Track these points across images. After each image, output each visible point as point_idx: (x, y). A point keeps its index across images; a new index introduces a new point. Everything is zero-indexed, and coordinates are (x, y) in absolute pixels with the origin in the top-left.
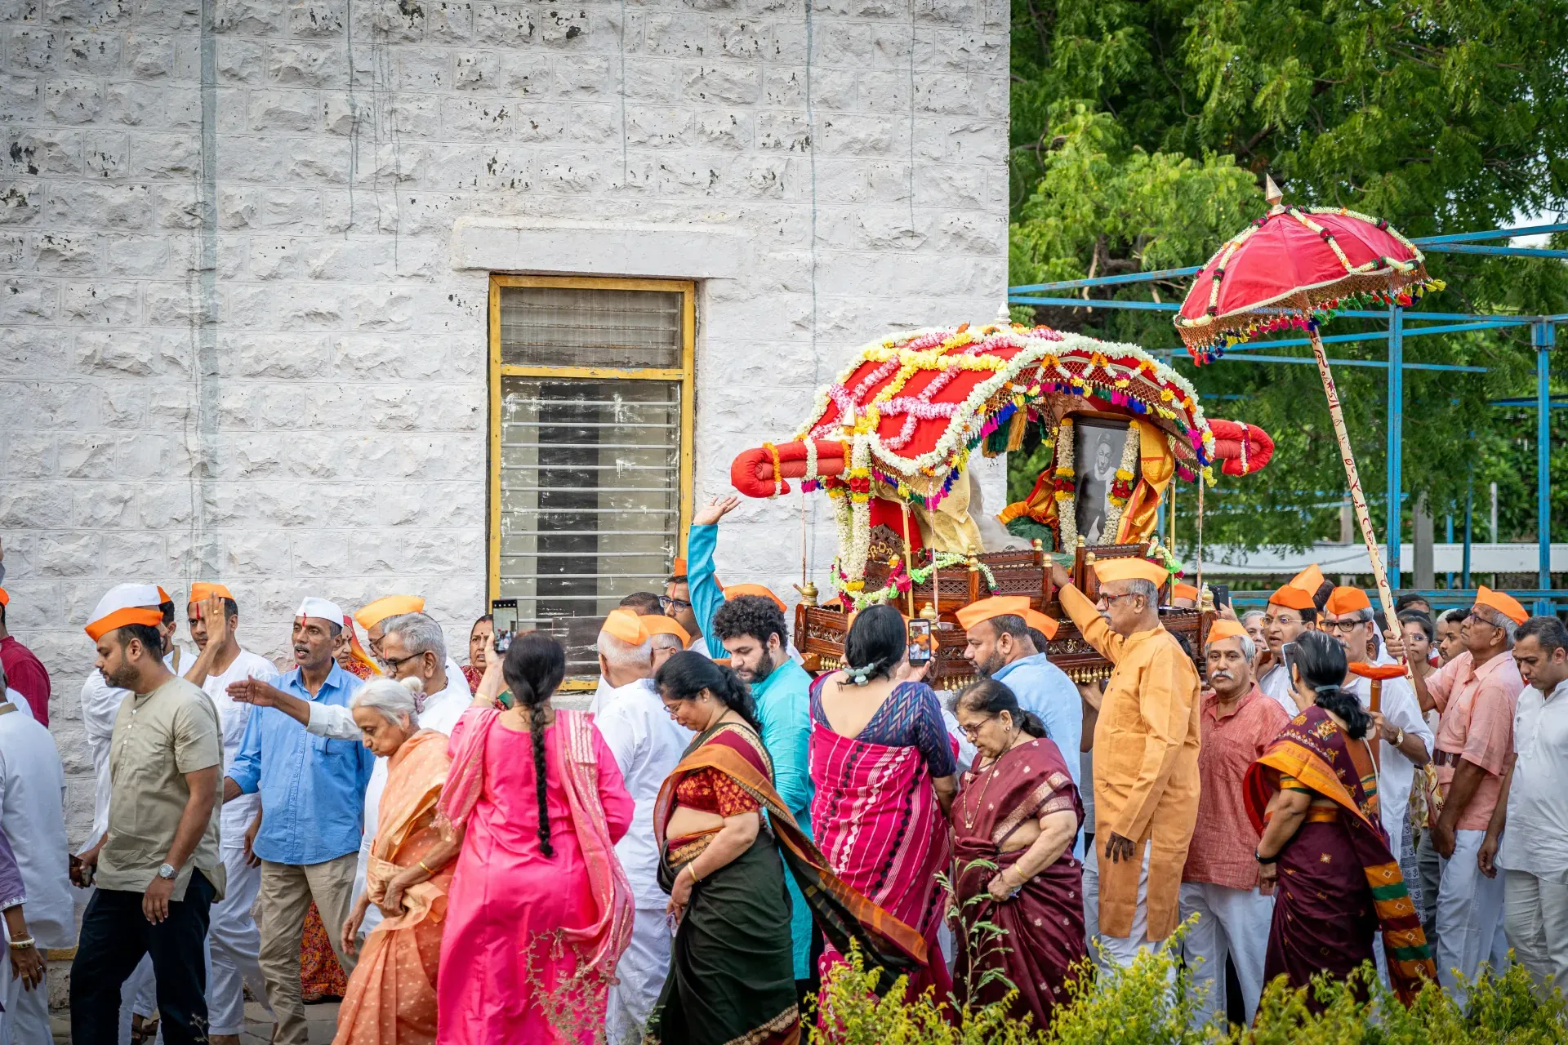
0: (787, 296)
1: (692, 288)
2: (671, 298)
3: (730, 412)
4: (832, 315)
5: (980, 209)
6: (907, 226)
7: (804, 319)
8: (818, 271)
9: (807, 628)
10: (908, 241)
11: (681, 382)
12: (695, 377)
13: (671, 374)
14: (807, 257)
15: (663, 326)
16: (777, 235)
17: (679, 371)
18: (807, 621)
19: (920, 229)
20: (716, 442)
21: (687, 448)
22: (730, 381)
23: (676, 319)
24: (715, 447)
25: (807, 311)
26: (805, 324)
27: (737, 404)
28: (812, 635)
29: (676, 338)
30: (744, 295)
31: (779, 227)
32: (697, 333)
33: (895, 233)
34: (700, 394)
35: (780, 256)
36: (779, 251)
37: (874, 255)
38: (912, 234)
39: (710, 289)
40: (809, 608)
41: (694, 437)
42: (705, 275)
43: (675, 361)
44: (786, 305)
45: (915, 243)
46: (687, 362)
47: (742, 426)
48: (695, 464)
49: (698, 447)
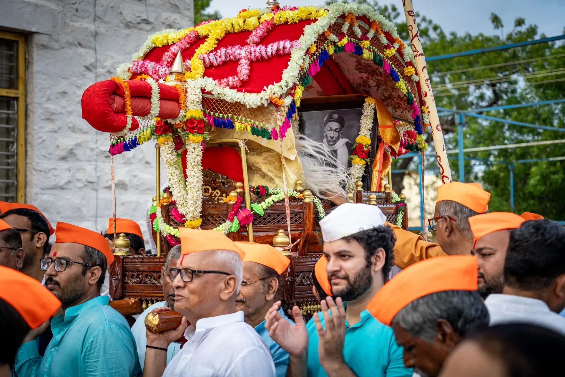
0: (81, 50)
1: (23, 39)
2: (10, 45)
3: (48, 119)
4: (106, 64)
5: (180, 13)
6: (144, 17)
7: (91, 65)
8: (97, 37)
9: (124, 276)
10: (144, 26)
11: (17, 99)
12: (26, 96)
13: (11, 93)
14: (92, 27)
15: (5, 63)
16: (74, 12)
17: (16, 91)
18: (124, 270)
19: (151, 20)
20: (40, 137)
21: (21, 141)
22: (48, 99)
23: (13, 58)
24: (40, 141)
25: (93, 60)
26: (91, 68)
27: (53, 114)
28: (131, 282)
29: (13, 71)
30: (56, 46)
31: (75, 6)
32: (27, 68)
33: (138, 20)
34: (30, 107)
35: (77, 25)
36: (76, 22)
37: (127, 31)
38: (146, 21)
39: (37, 39)
40: (124, 258)
41: (26, 134)
42: (34, 30)
43: (12, 84)
44: (80, 55)
45: (148, 27)
46: (21, 86)
47: (56, 128)
48: (26, 151)
49: (29, 140)
